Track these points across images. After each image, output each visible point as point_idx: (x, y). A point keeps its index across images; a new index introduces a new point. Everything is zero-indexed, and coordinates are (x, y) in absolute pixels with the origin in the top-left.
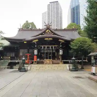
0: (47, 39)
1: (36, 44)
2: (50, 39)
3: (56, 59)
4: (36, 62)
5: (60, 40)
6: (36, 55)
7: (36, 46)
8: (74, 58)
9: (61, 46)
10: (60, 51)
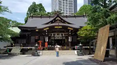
0: (57, 27)
1: (47, 31)
2: (60, 27)
3: (66, 45)
4: (47, 48)
5: (69, 28)
6: (47, 42)
7: (47, 34)
8: (80, 45)
9: (70, 33)
10: (69, 38)
